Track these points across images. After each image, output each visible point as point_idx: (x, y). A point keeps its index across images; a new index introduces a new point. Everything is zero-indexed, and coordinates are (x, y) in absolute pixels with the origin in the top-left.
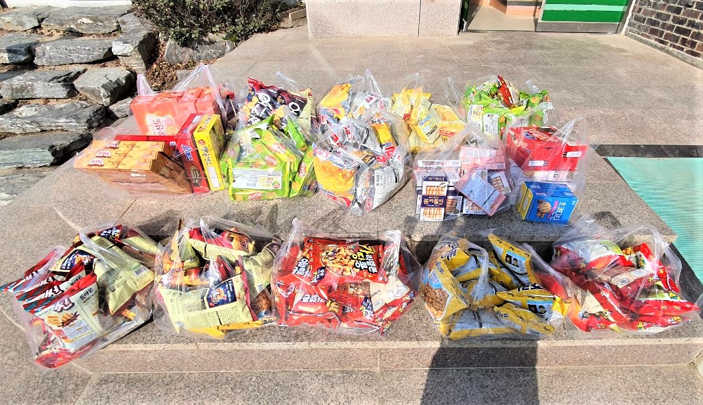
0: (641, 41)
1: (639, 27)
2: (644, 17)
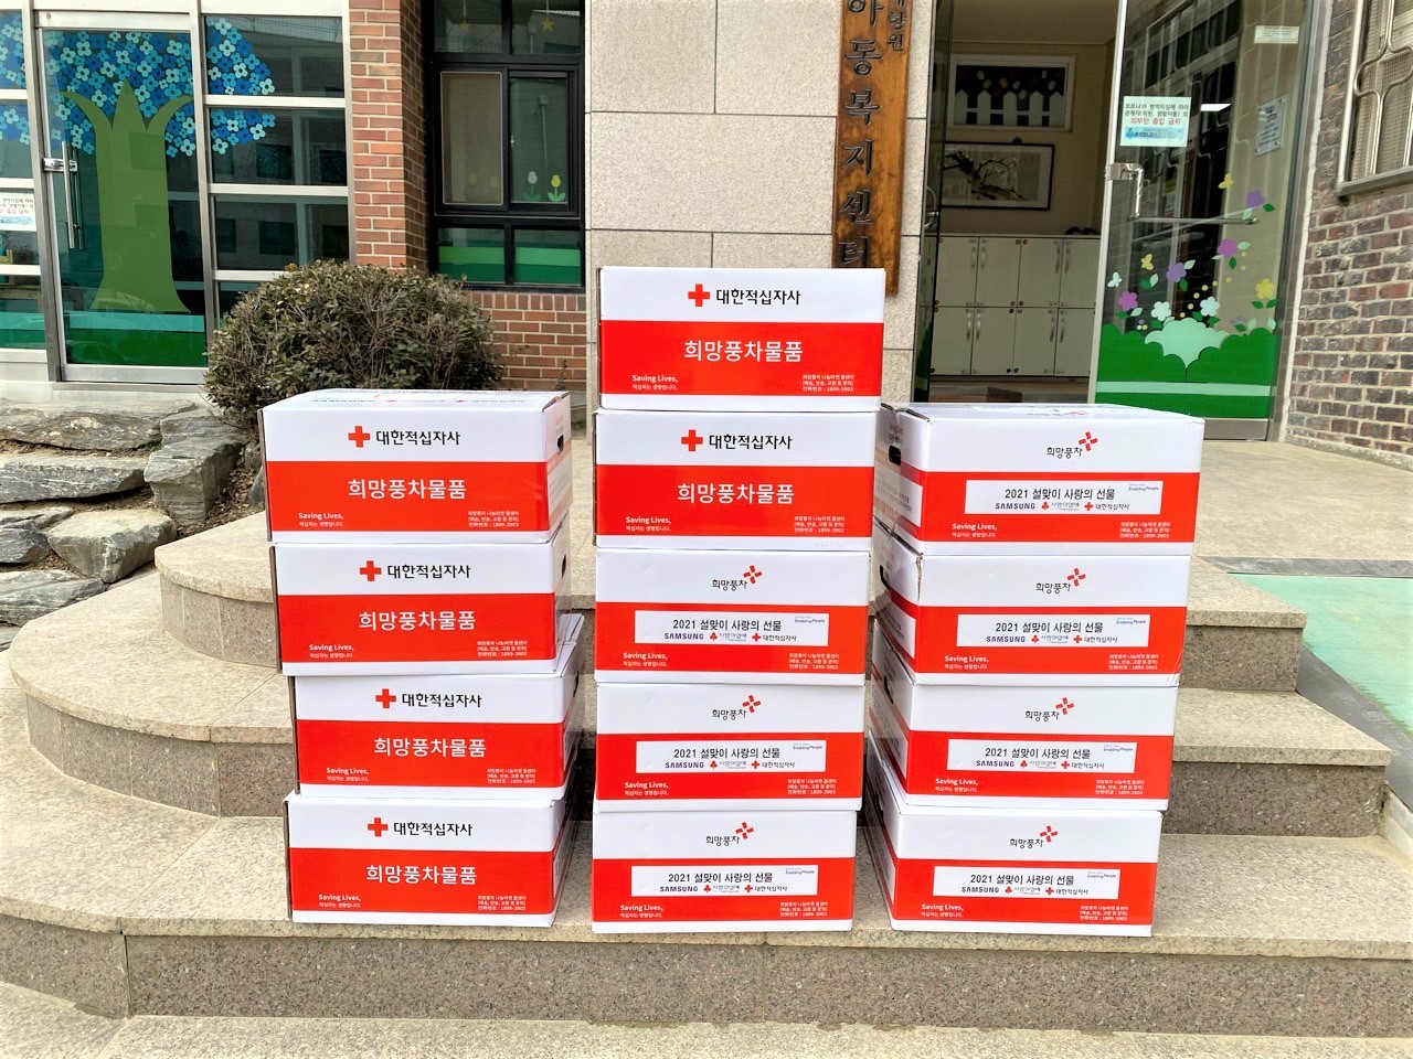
0: (1319, 447)
1: (1310, 423)
2: (1314, 400)
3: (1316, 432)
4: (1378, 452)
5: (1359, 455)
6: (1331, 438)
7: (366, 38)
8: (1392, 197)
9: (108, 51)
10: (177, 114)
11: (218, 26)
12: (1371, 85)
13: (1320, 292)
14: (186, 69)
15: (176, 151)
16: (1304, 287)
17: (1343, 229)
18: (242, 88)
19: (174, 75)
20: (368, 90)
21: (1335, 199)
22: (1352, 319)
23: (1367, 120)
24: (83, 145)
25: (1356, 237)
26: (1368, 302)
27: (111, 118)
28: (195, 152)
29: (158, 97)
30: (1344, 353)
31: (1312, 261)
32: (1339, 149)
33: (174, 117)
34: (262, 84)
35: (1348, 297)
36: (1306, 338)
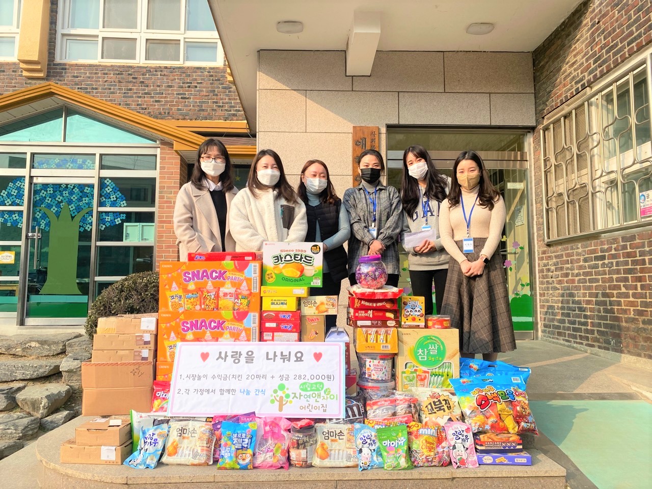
0: (553, 343)
1: (549, 332)
2: (549, 323)
3: (552, 336)
4: (575, 345)
5: (568, 346)
6: (557, 339)
7: (166, 185)
8: (565, 246)
9: (60, 191)
10: (86, 215)
11: (106, 181)
12: (551, 205)
13: (545, 280)
14: (91, 198)
15: (83, 229)
16: (539, 278)
17: (549, 257)
18: (113, 204)
19: (86, 200)
20: (165, 205)
21: (545, 245)
22: (558, 291)
23: (552, 217)
24: (45, 227)
25: (554, 260)
26: (563, 285)
27: (58, 217)
28: (91, 229)
29: (79, 209)
30: (557, 305)
31: (541, 268)
32: (543, 227)
33: (84, 216)
34: (122, 203)
35: (555, 282)
36: (543, 298)
